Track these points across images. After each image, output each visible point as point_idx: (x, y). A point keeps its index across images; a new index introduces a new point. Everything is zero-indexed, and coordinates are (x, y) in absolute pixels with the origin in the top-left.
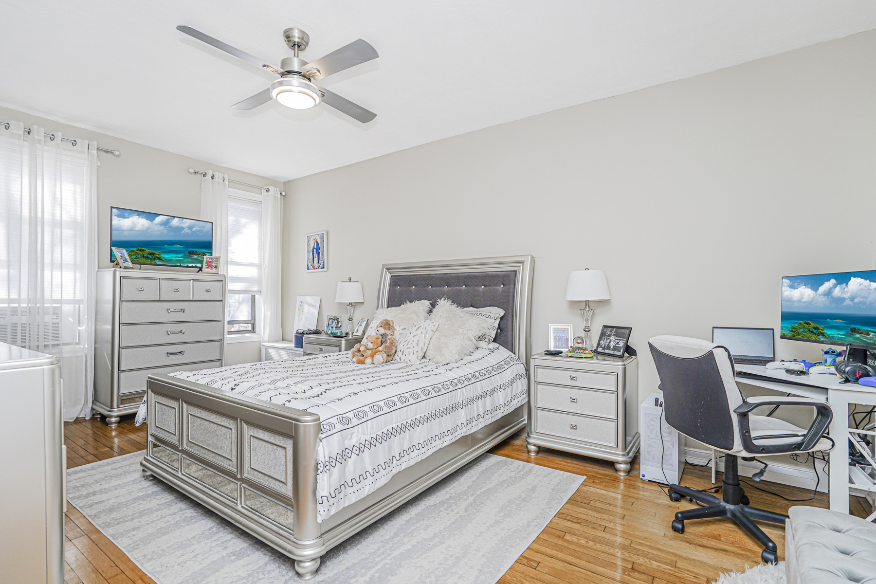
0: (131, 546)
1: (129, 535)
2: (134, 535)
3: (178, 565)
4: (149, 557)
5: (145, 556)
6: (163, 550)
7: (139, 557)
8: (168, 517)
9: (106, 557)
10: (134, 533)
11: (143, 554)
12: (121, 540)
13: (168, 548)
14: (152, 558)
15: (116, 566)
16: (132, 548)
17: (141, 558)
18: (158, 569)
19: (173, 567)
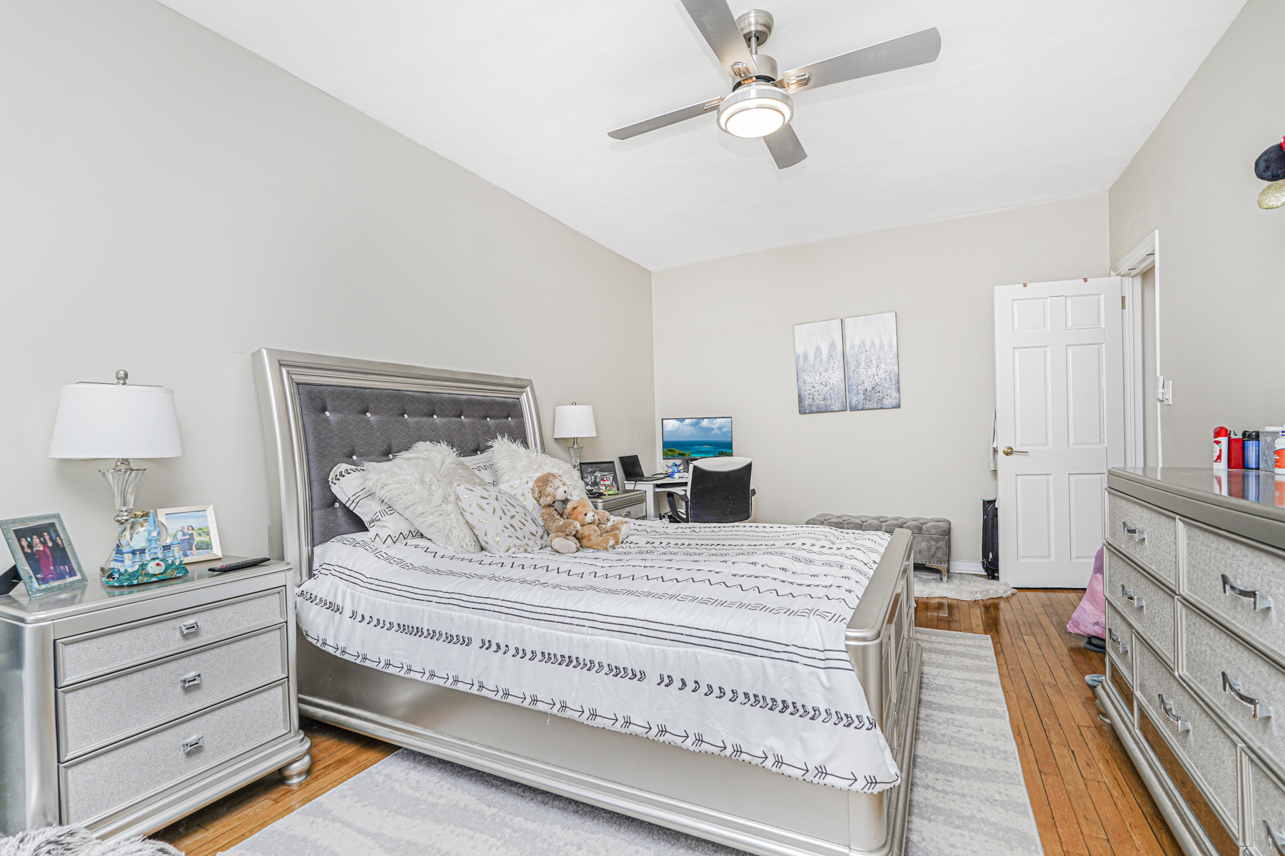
0: (1013, 780)
1: (1005, 798)
2: (1000, 793)
3: (982, 730)
4: (1003, 756)
5: (1005, 759)
6: (984, 752)
7: (1012, 762)
8: (939, 788)
9: (1047, 789)
10: (997, 797)
11: (1006, 762)
12: (1019, 798)
13: (976, 750)
14: (1000, 751)
15: (1040, 771)
16: (1013, 778)
17: (1011, 760)
18: (1003, 739)
19: (989, 732)
